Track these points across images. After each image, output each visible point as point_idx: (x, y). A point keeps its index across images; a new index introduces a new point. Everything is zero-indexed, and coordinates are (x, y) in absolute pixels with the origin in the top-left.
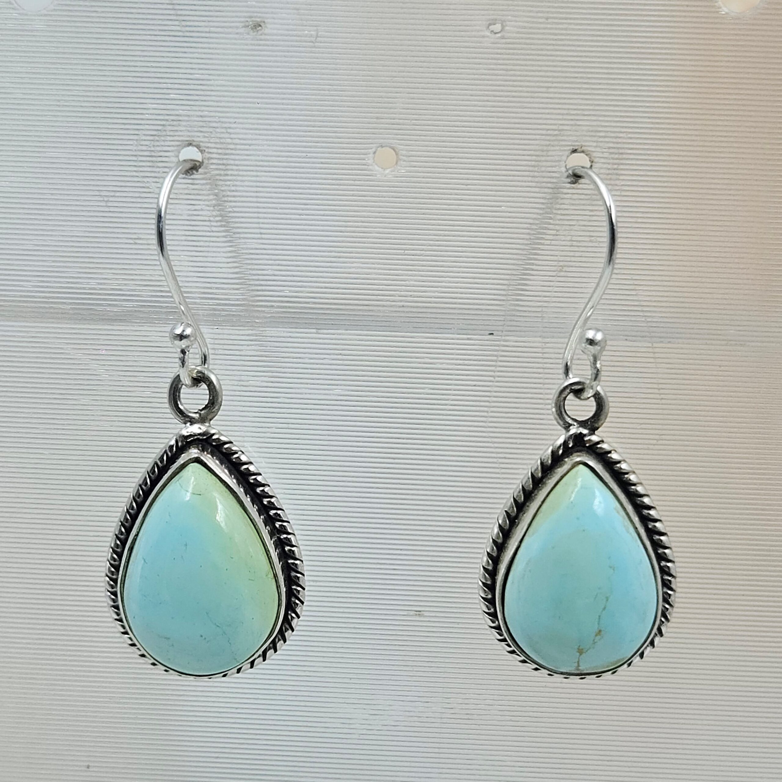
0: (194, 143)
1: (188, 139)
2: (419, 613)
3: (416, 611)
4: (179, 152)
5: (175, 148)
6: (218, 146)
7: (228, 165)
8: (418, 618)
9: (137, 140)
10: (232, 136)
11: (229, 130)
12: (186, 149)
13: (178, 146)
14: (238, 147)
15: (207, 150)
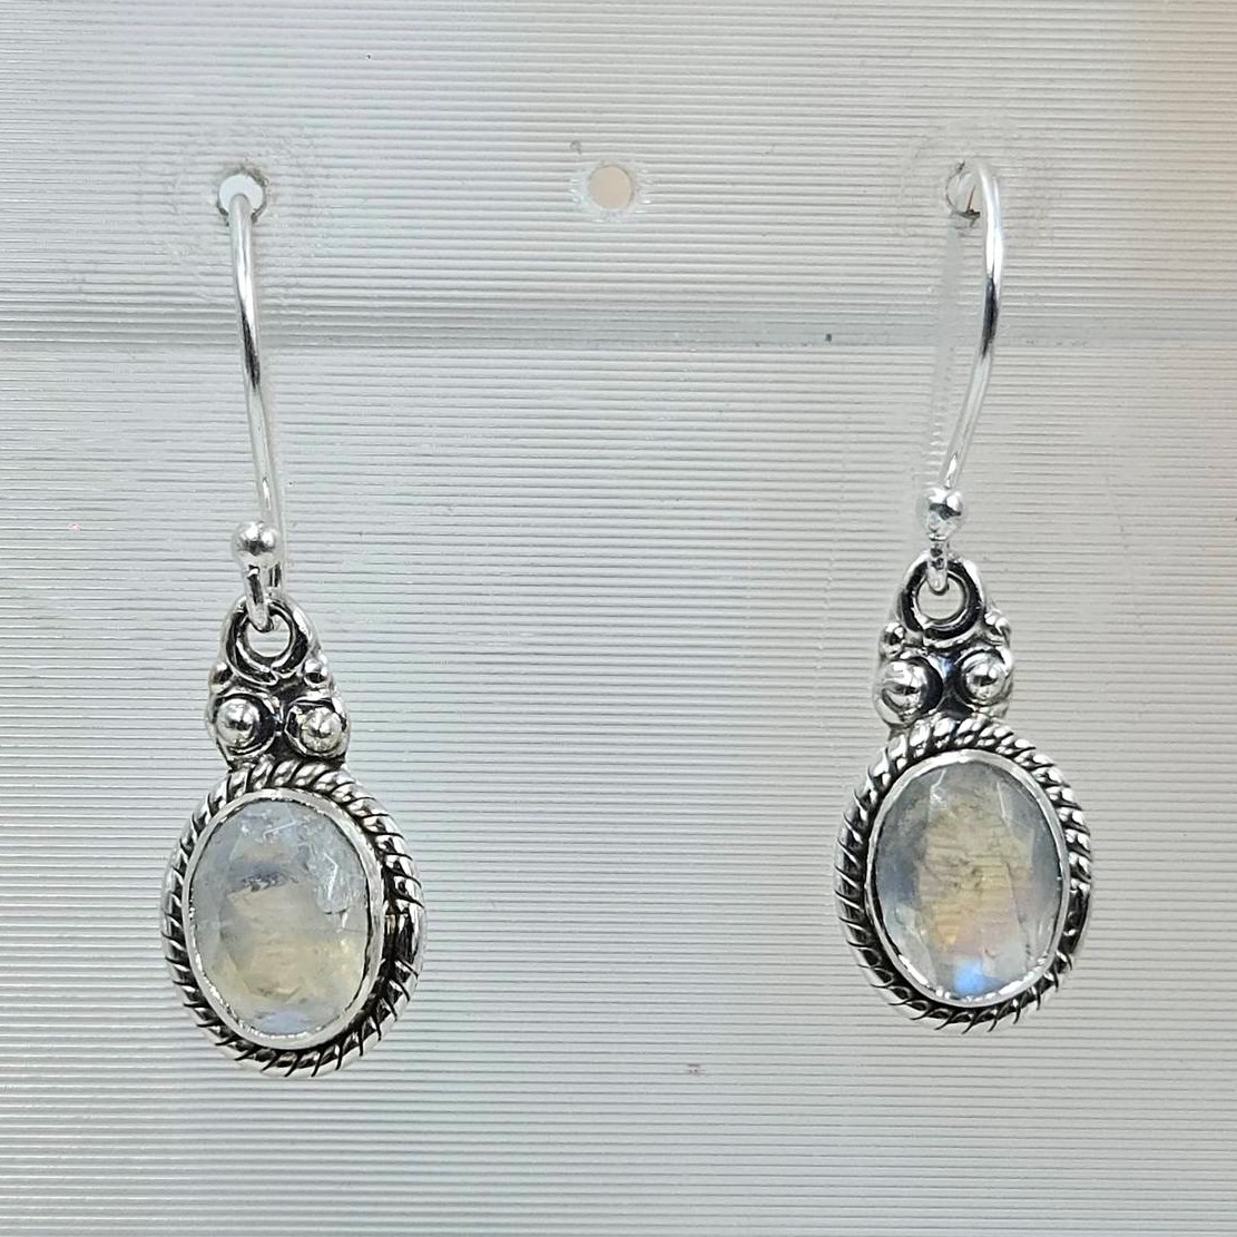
0: (248, 167)
1: (236, 159)
2: (695, 1069)
3: (691, 1065)
4: (219, 186)
5: (210, 177)
6: (296, 171)
7: (311, 206)
8: (693, 1079)
9: (139, 163)
10: (320, 151)
11: (316, 141)
12: (232, 178)
13: (216, 173)
14: (332, 171)
15: (271, 180)
